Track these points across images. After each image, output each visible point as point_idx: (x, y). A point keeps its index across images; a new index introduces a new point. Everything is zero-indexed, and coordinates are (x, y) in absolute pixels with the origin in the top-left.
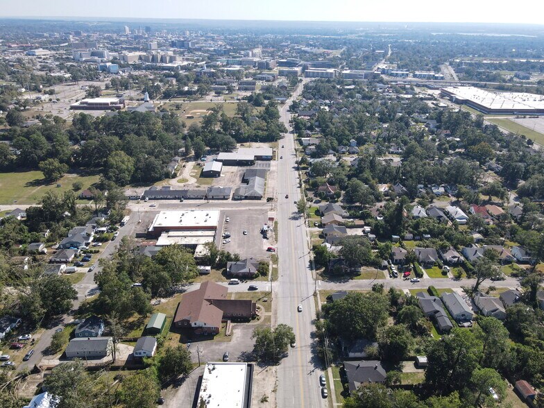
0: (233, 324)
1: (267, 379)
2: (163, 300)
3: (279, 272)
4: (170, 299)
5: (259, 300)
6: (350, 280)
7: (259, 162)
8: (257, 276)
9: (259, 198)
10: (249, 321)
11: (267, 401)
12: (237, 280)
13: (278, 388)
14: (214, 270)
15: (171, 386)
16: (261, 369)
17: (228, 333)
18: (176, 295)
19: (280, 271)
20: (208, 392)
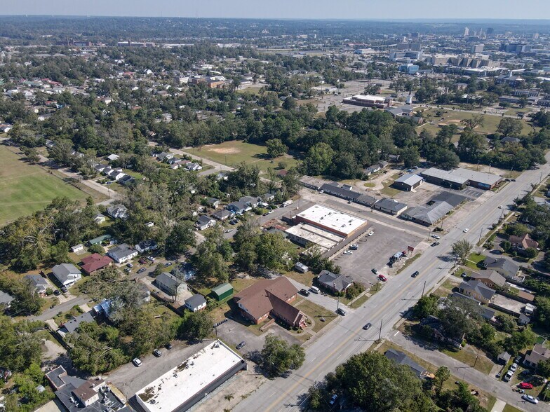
0: (275, 324)
1: (249, 384)
2: (248, 277)
3: (365, 303)
4: (254, 279)
5: (319, 317)
6: (437, 351)
7: (471, 188)
8: (340, 295)
9: (427, 224)
10: (289, 329)
11: (229, 400)
12: (318, 289)
13: (249, 397)
14: (311, 272)
15: (186, 341)
16: (253, 373)
17: (263, 328)
18: (261, 277)
19: (368, 302)
20: (195, 361)
